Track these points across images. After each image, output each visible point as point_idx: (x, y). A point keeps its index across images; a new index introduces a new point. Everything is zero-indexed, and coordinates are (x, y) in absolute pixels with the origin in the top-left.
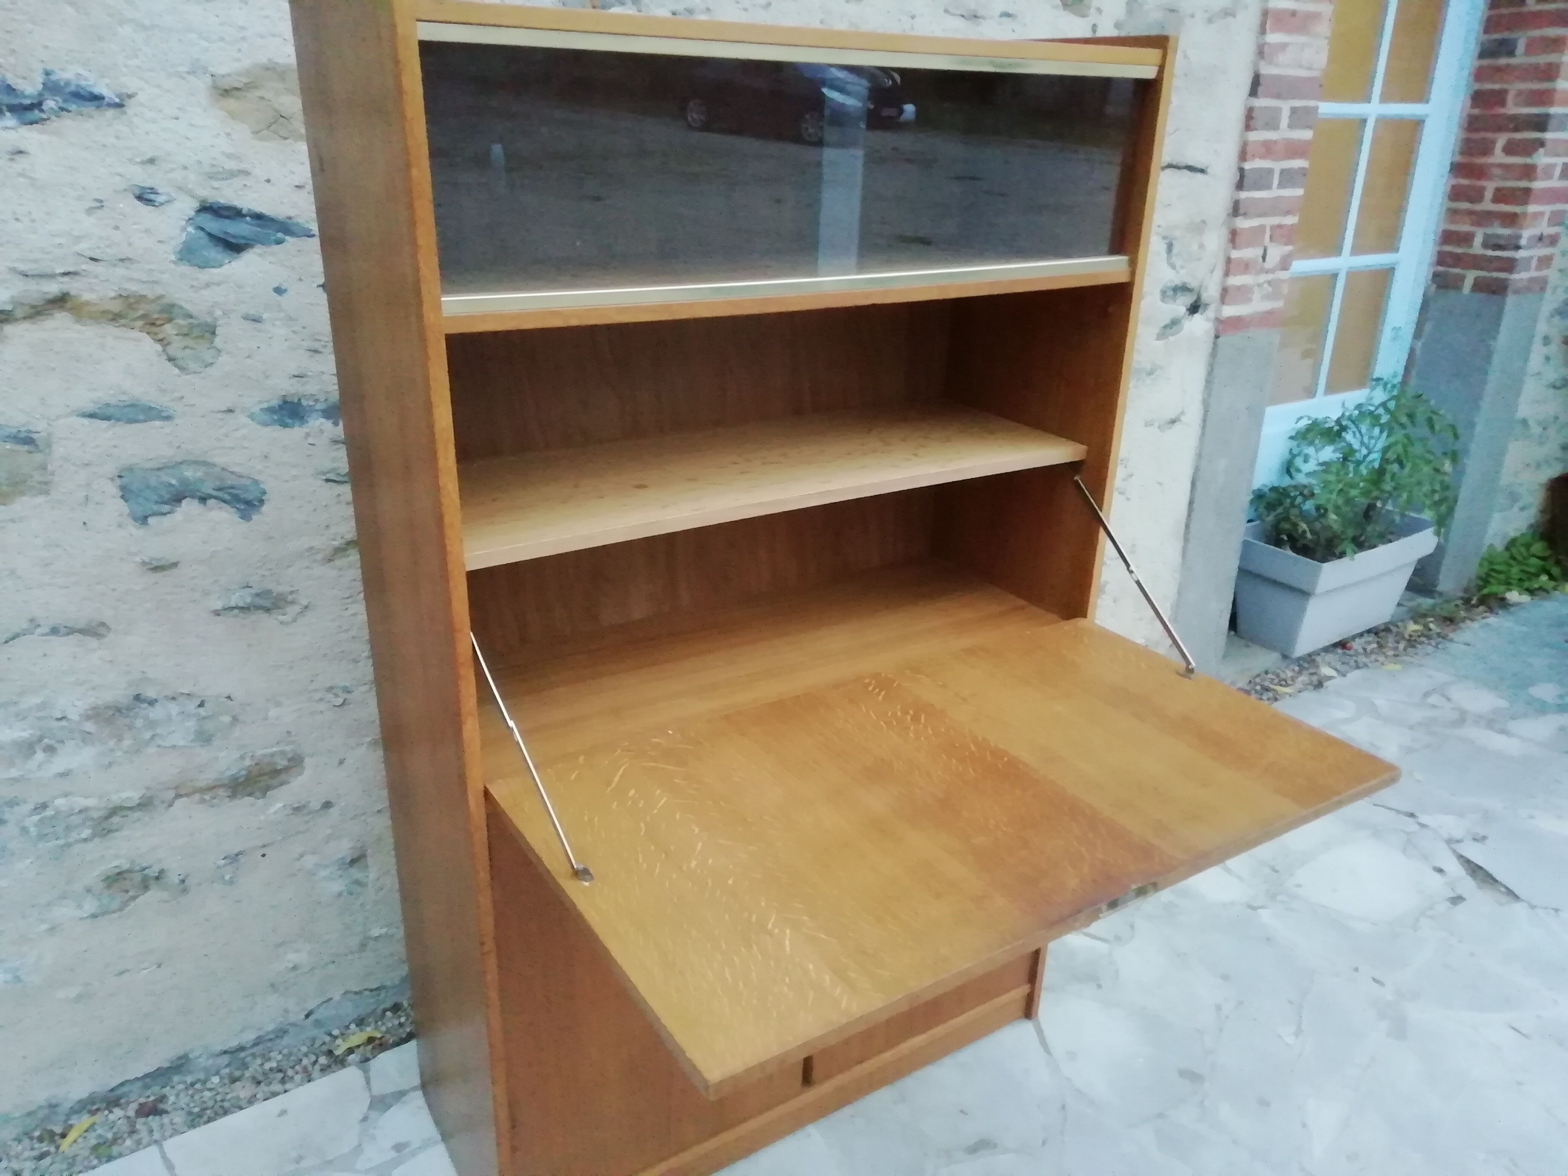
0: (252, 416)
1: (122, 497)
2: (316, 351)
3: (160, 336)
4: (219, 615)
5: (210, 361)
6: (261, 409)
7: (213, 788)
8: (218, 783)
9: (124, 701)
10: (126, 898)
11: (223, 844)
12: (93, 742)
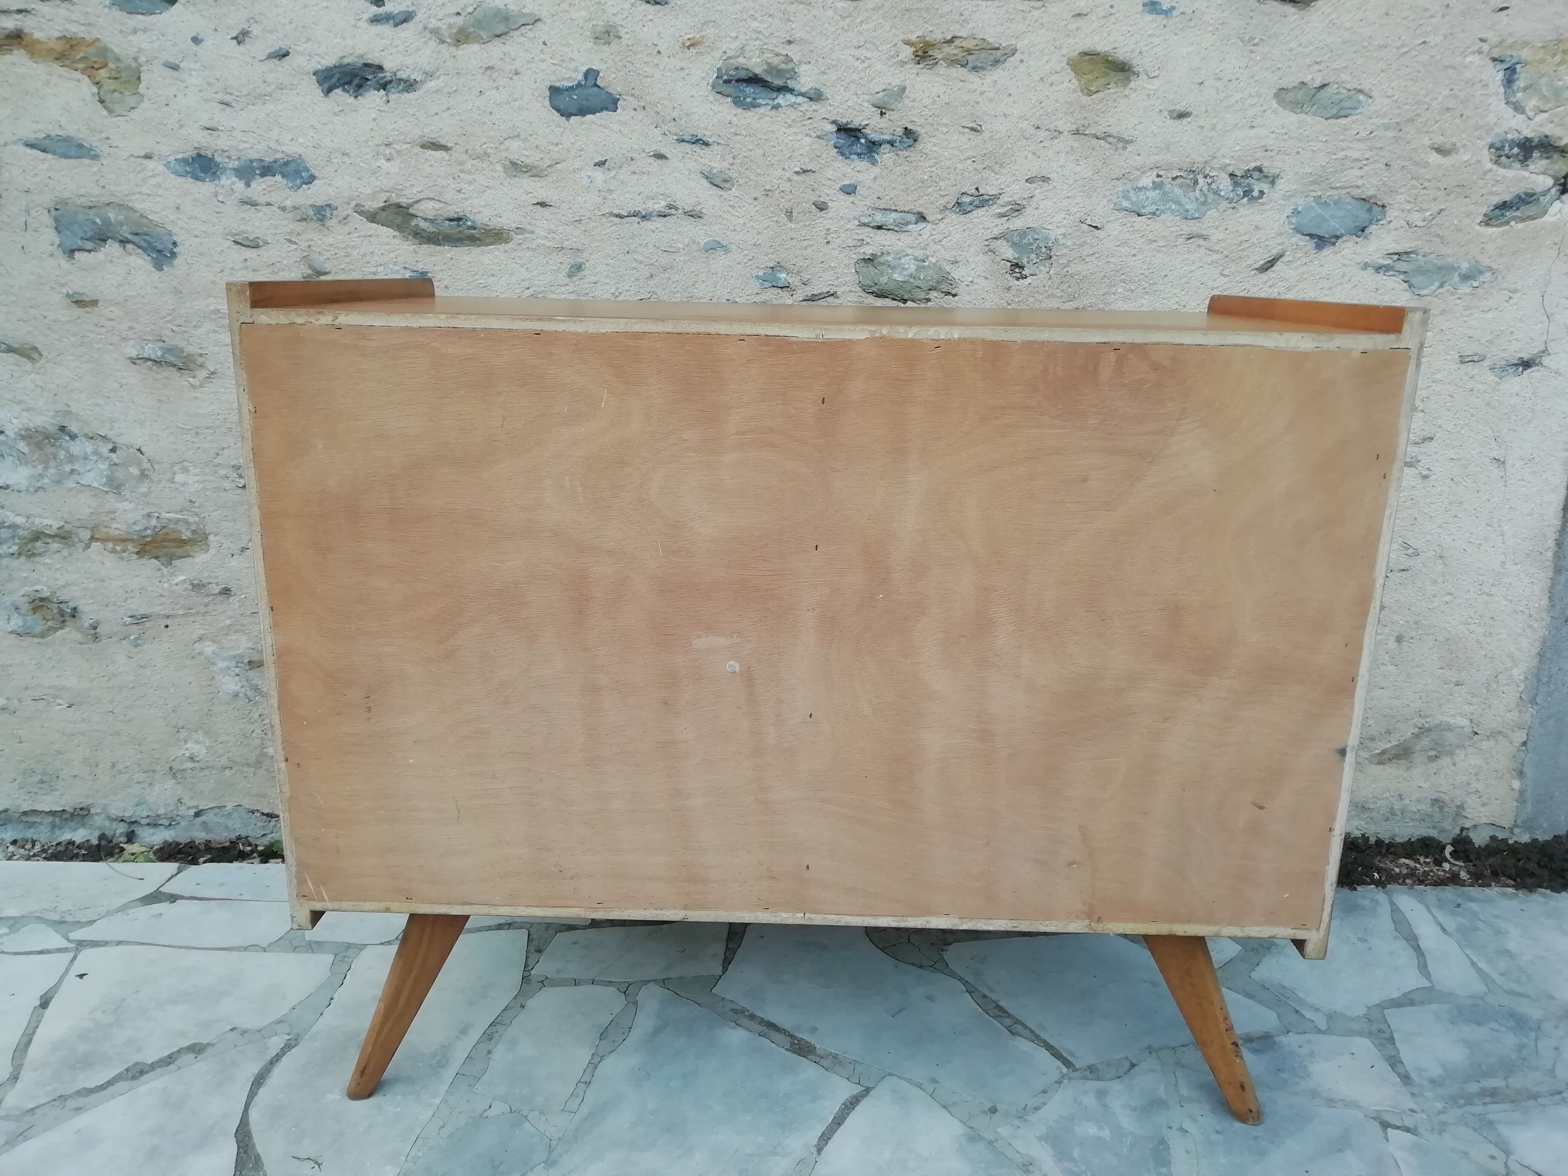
0: (167, 165)
1: (56, 228)
2: (227, 104)
3: (97, 79)
4: (135, 363)
5: (132, 105)
6: (176, 160)
7: (124, 540)
8: (129, 537)
9: (51, 429)
10: (46, 627)
11: (130, 601)
12: (26, 463)
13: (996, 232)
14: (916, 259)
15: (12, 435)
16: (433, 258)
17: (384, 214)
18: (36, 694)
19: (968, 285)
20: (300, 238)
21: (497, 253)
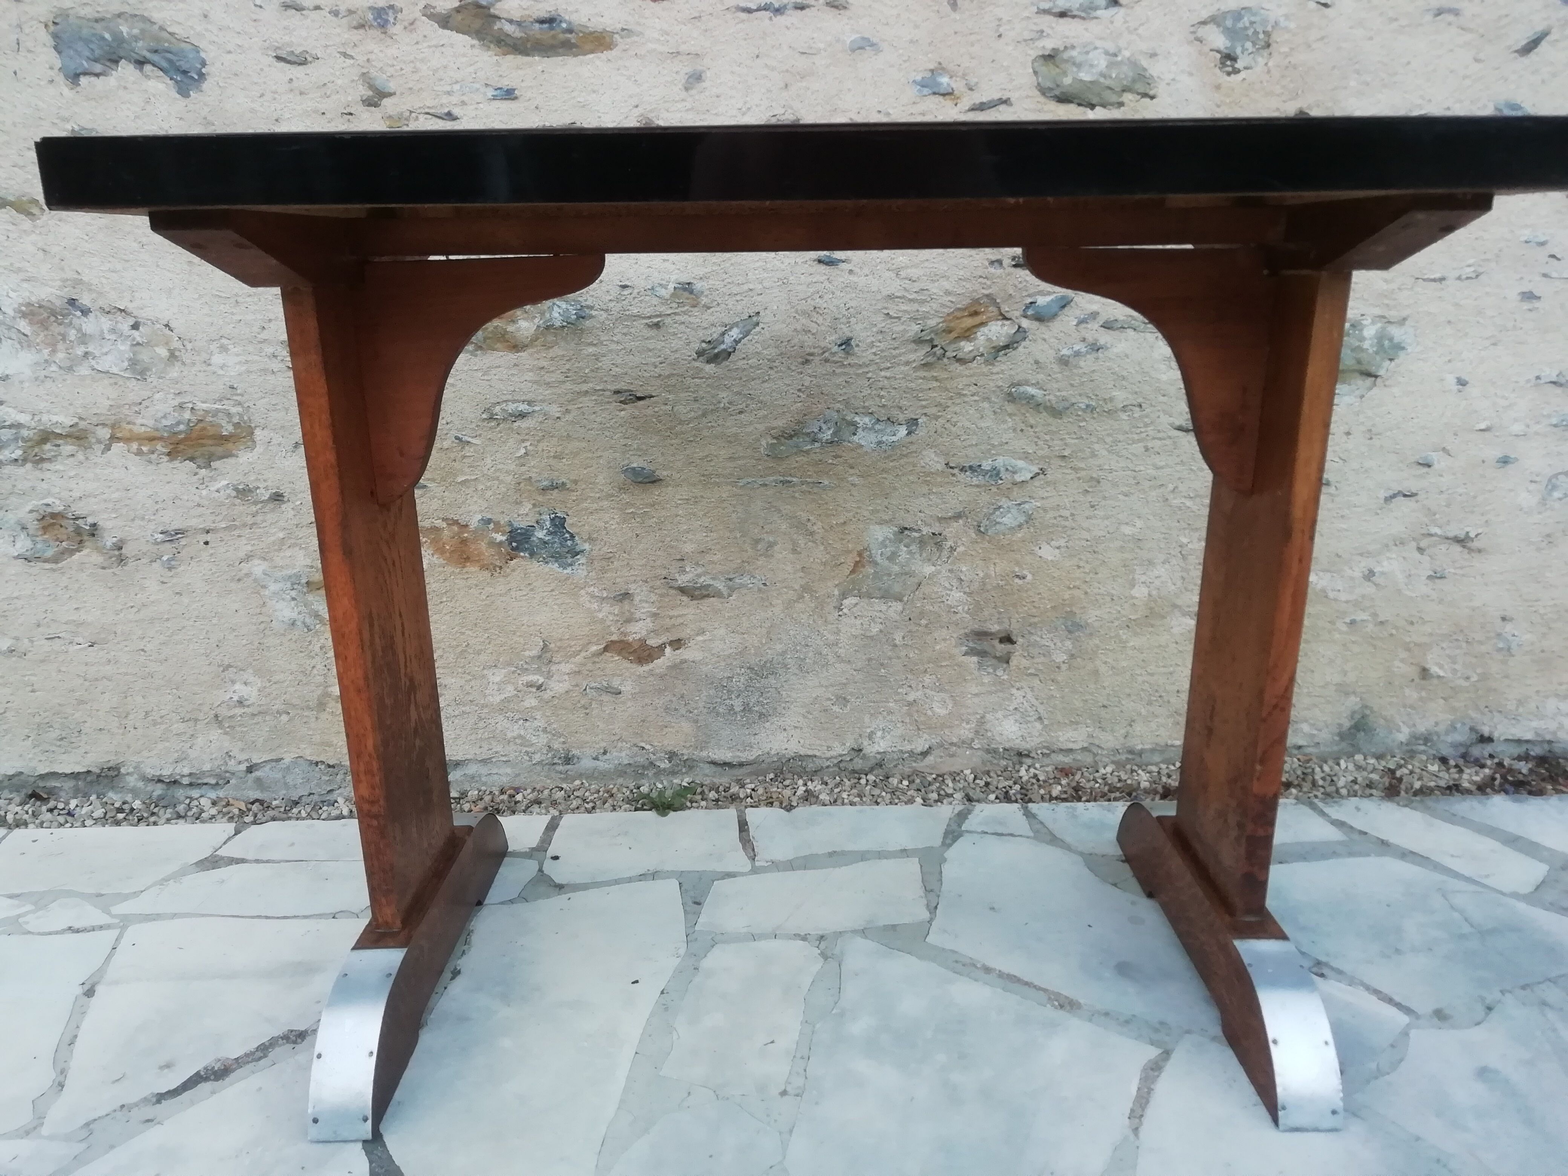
1: (55, 48)
7: (151, 439)
8: (157, 434)
9: (58, 303)
10: (61, 548)
11: (161, 513)
12: (29, 346)
13: (1205, 15)
14: (1107, 53)
15: (11, 313)
16: (521, 72)
17: (459, 17)
18: (52, 631)
19: (1168, 84)
20: (357, 50)
21: (598, 62)
